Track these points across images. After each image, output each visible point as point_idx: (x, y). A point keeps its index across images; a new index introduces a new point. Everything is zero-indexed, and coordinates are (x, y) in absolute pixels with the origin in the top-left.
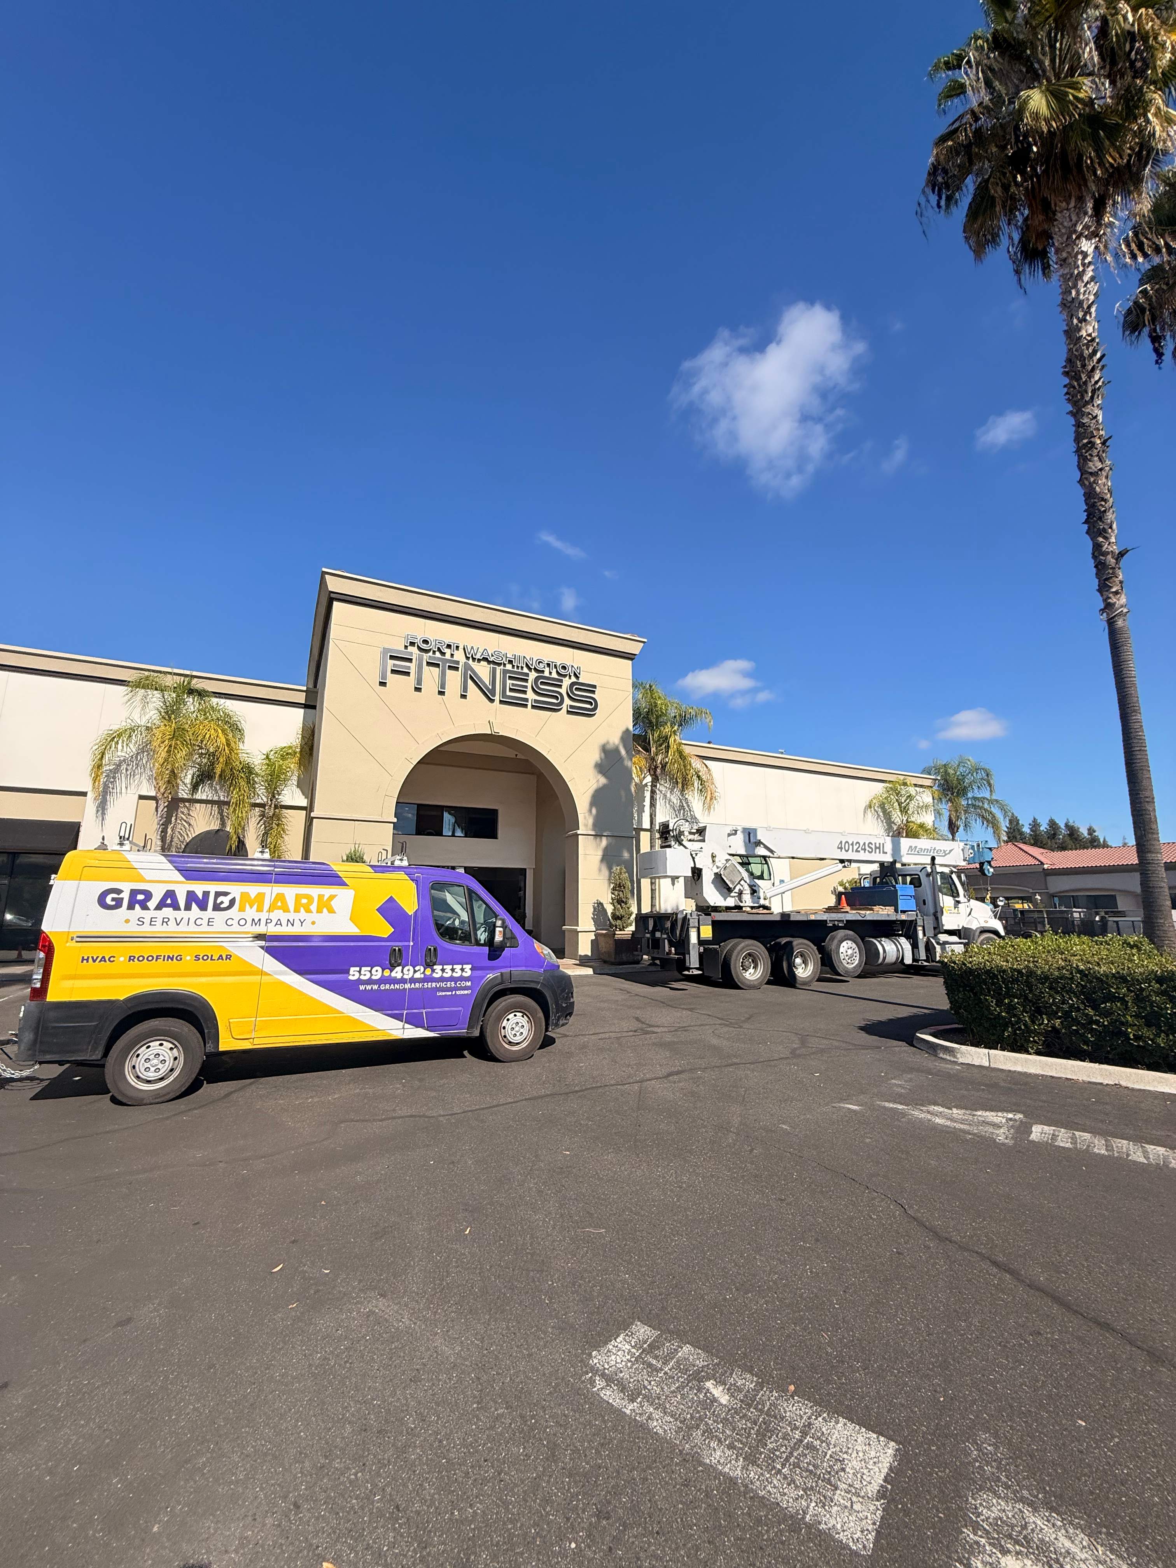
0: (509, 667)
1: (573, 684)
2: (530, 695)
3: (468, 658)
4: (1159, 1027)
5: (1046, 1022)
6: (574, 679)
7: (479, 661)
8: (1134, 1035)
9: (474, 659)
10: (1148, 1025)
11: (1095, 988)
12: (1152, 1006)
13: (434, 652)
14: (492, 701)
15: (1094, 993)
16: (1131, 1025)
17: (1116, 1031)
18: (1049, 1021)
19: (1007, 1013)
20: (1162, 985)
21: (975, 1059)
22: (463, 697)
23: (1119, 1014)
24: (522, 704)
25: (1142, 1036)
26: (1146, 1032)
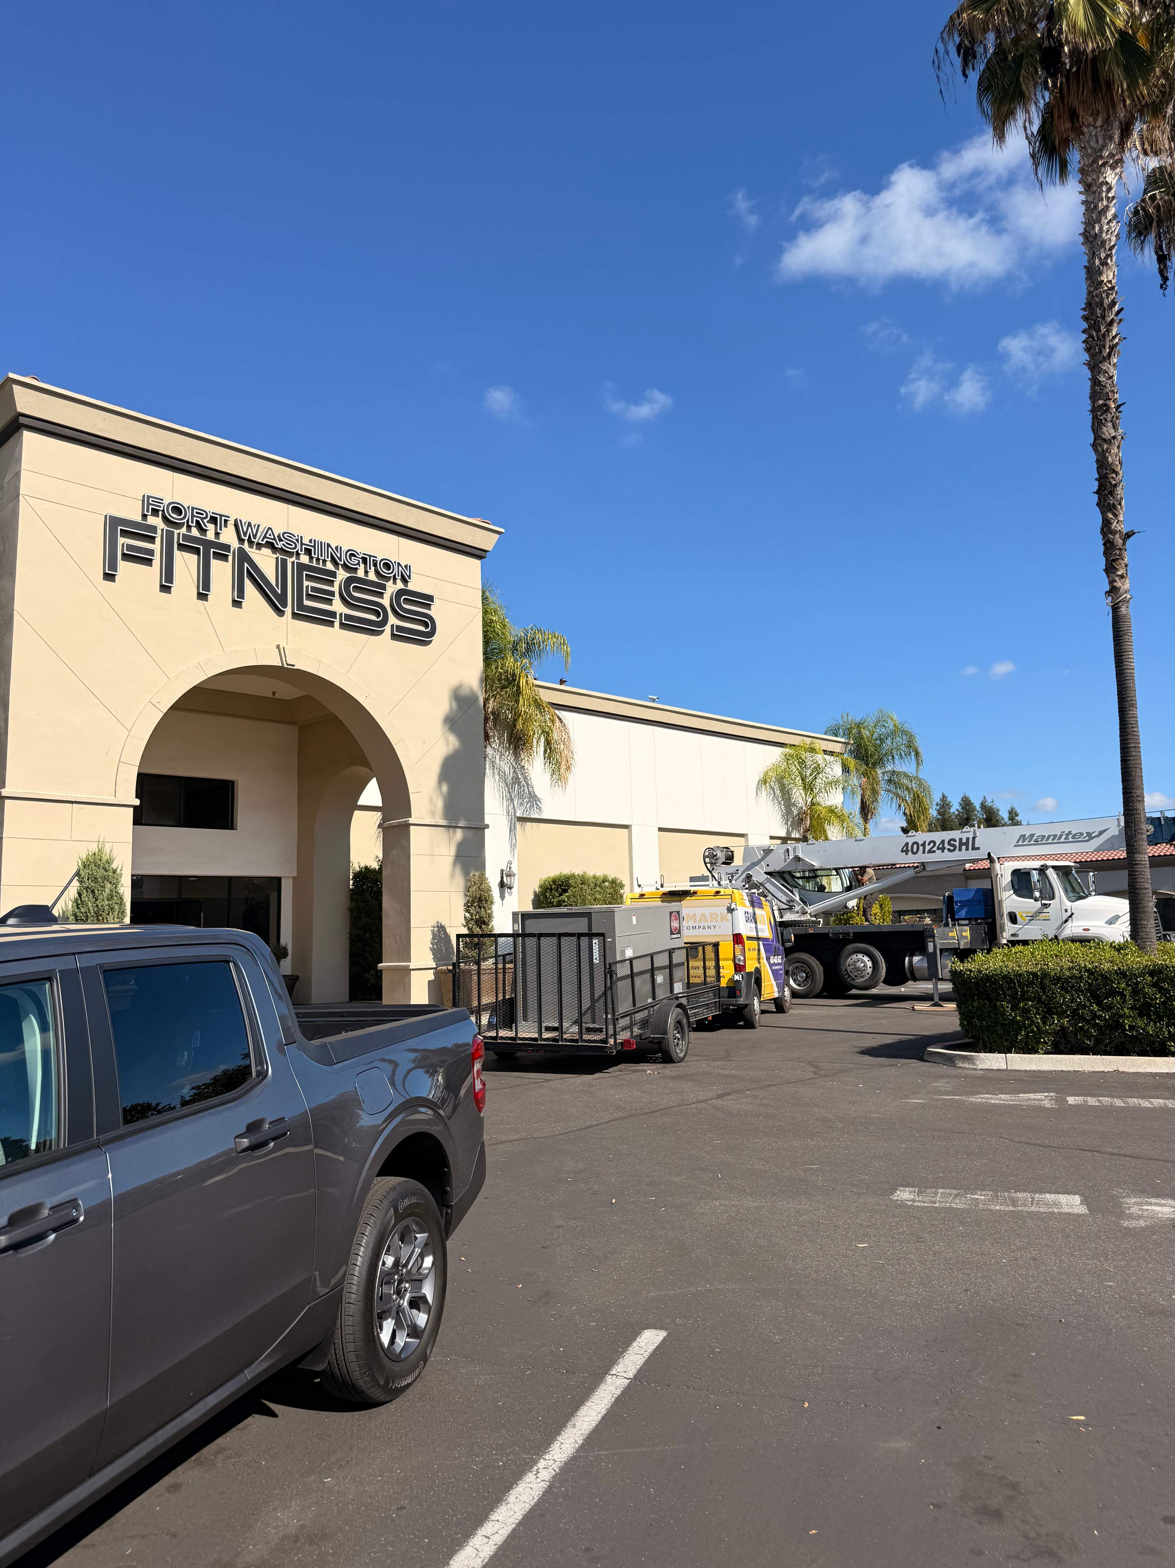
0: (304, 559)
1: (401, 593)
2: (337, 606)
3: (241, 541)
4: (1149, 1017)
5: (1056, 1022)
6: (400, 585)
7: (259, 546)
8: (1129, 1026)
9: (251, 543)
10: (1141, 1015)
11: (1099, 985)
12: (1145, 997)
13: (189, 527)
14: (280, 613)
15: (1098, 989)
16: (1127, 1017)
17: (1115, 1024)
18: (1058, 1021)
19: (1021, 1016)
20: (1153, 978)
21: (994, 1064)
22: (237, 604)
23: (1118, 1008)
24: (325, 619)
25: (1135, 1026)
26: (1140, 1023)
